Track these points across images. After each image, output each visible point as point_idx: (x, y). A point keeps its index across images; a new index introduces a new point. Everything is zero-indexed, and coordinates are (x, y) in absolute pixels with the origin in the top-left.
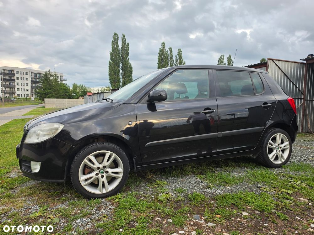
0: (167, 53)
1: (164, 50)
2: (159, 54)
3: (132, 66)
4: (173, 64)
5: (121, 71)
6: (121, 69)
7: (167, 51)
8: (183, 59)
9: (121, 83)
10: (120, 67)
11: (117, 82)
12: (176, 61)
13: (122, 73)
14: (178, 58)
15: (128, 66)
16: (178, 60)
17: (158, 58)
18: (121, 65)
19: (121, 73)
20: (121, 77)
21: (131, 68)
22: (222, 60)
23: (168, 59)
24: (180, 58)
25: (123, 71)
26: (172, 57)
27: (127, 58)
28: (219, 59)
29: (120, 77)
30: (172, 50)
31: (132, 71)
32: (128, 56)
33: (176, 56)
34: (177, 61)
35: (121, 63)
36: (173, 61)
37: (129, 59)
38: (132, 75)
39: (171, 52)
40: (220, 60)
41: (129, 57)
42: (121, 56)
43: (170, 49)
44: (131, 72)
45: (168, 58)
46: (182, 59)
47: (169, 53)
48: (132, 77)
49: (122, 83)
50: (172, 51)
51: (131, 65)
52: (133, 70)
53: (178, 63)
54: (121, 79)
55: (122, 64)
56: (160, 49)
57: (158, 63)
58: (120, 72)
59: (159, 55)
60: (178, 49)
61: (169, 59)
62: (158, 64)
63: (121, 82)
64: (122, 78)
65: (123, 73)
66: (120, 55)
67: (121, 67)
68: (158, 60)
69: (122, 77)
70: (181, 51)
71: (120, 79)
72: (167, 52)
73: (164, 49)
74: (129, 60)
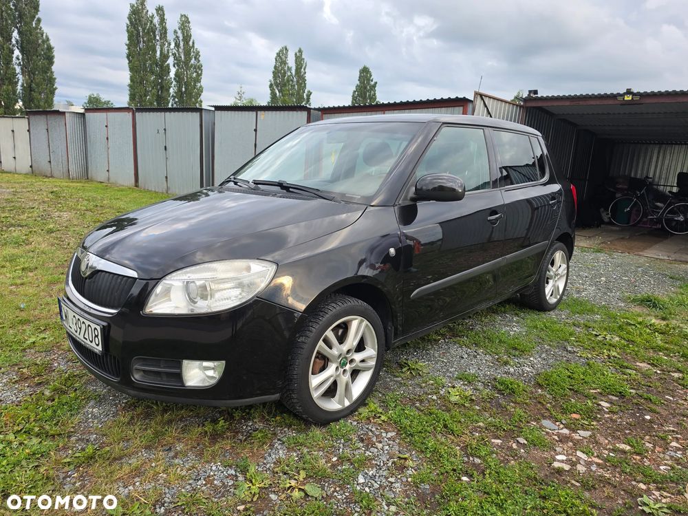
0: (152, 22)
1: (145, 11)
2: (130, 18)
3: (52, 43)
4: (168, 52)
5: (17, 53)
6: (15, 48)
7: (151, 15)
8: (193, 43)
9: (19, 88)
10: (14, 41)
11: (7, 82)
12: (175, 44)
13: (20, 57)
14: (181, 38)
15: (40, 41)
16: (182, 44)
17: (128, 31)
18: (15, 34)
19: (18, 58)
20: (18, 69)
21: (50, 49)
22: (283, 57)
23: (155, 36)
24: (187, 38)
25: (22, 51)
26: (166, 33)
27: (35, 17)
28: (278, 54)
29: (15, 69)
30: (164, 15)
31: (53, 57)
32: (38, 11)
33: (175, 32)
34: (177, 45)
35: (16, 31)
36: (170, 44)
37: (39, 20)
38: (54, 68)
39: (162, 20)
40: (280, 57)
41: (39, 15)
42: (15, 9)
43: (160, 10)
44: (50, 59)
45: (154, 33)
46: (191, 43)
47: (156, 20)
48: (52, 73)
49: (22, 85)
50: (165, 17)
51: (48, 39)
52: (55, 53)
53: (181, 50)
54: (20, 77)
55: (19, 33)
56: (132, 6)
57: (128, 42)
58: (15, 56)
59: (131, 22)
60: (182, 16)
61: (158, 38)
62: (129, 46)
63: (20, 84)
64: (23, 73)
65: (23, 59)
66: (11, 7)
67: (17, 41)
68: (126, 35)
69: (22, 69)
70: (189, 22)
71: (15, 75)
72: (152, 17)
73: (143, 9)
74: (41, 25)
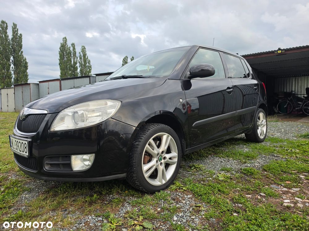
0: (69, 49)
1: (66, 46)
2: (60, 49)
3: (27, 61)
4: (77, 61)
5: (12, 66)
6: (12, 64)
7: (69, 47)
8: (87, 57)
9: (13, 80)
10: (11, 61)
11: (7, 78)
12: (80, 58)
13: (14, 67)
14: (82, 55)
15: (22, 60)
16: (82, 58)
17: (59, 54)
18: (12, 58)
19: (12, 68)
20: (12, 72)
21: (26, 63)
22: (126, 60)
23: (71, 55)
24: (85, 55)
25: (14, 65)
26: (75, 53)
27: (20, 51)
28: (124, 59)
29: (11, 72)
30: (75, 46)
31: (27, 66)
32: (22, 48)
33: (80, 53)
34: (81, 58)
35: (12, 57)
36: (77, 58)
37: (22, 52)
38: (28, 71)
39: (74, 49)
40: (125, 60)
41: (22, 50)
42: (12, 48)
43: (73, 45)
44: (26, 67)
45: (71, 54)
46: (86, 57)
47: (71, 49)
48: (27, 73)
49: (14, 79)
50: (75, 47)
51: (26, 59)
52: (28, 65)
53: (82, 60)
54: (13, 76)
55: (14, 57)
56: (61, 44)
57: (59, 58)
58: (11, 67)
59: (61, 50)
60: (82, 46)
61: (72, 56)
62: (60, 60)
63: (13, 78)
64: (14, 74)
65: (15, 68)
66: (10, 47)
67: (12, 61)
69: (14, 72)
70: (85, 49)
71: (11, 74)
72: (70, 47)
73: (66, 45)
74: (23, 54)
